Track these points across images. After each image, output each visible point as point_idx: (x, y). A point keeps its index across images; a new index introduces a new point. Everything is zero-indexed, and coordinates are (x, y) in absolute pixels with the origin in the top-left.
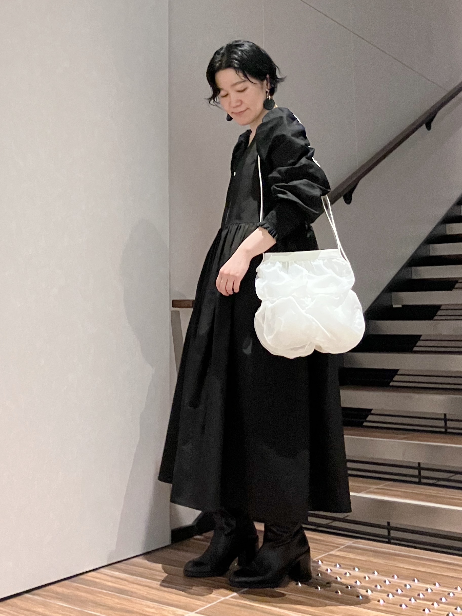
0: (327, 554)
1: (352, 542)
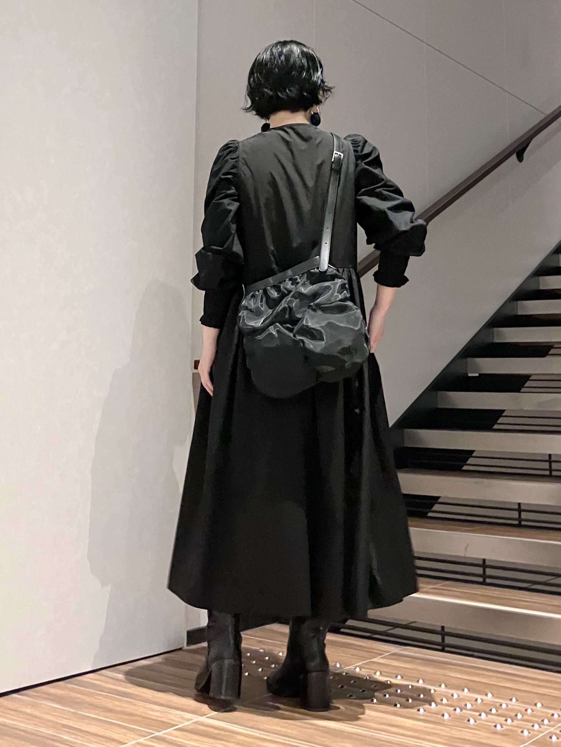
0: (369, 661)
1: (399, 649)
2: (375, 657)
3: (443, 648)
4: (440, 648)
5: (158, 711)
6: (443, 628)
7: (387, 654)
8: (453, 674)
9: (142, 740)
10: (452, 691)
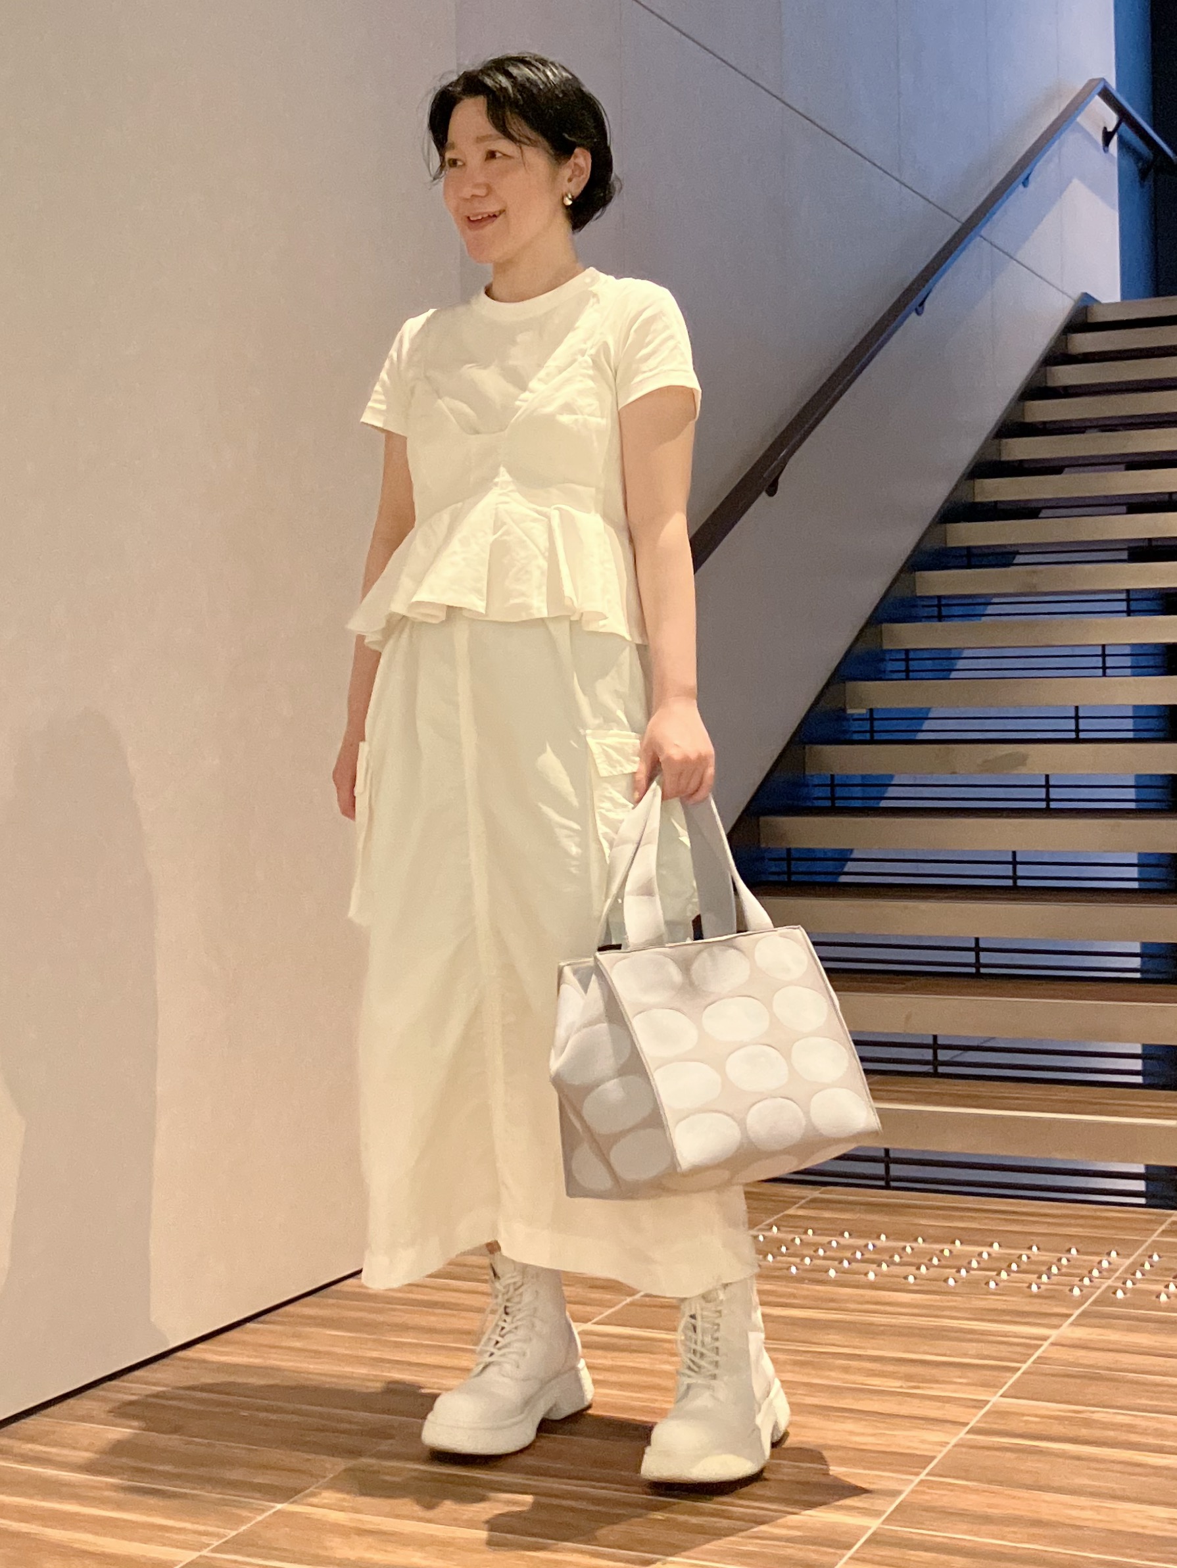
0: (782, 1214)
1: (818, 1192)
3: (887, 1182)
4: (882, 1183)
6: (887, 1151)
7: (803, 1201)
8: (923, 1222)
10: (938, 1246)
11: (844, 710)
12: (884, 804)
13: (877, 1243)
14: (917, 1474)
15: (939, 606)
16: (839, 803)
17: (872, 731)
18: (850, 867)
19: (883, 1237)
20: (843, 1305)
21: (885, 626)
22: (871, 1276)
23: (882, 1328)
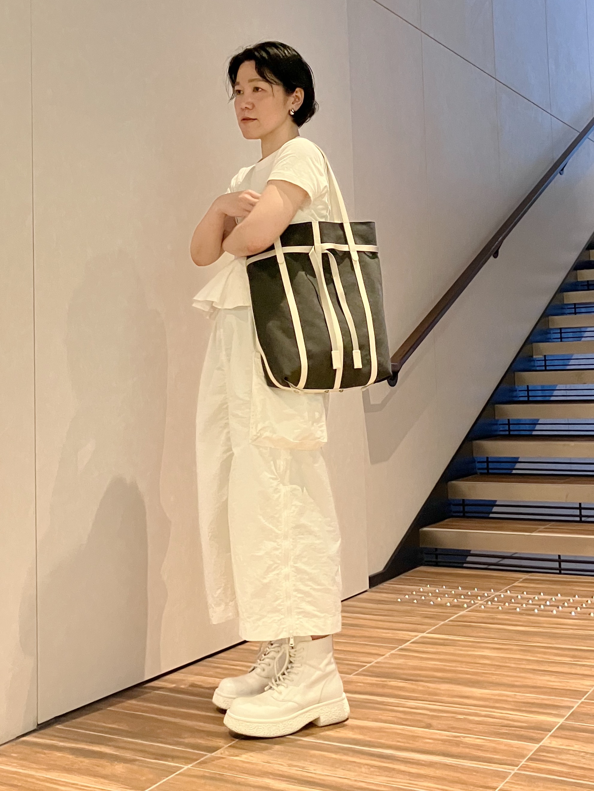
0: (511, 585)
1: (528, 575)
2: (514, 583)
3: (560, 571)
4: (558, 571)
5: (388, 633)
6: (559, 556)
7: (521, 580)
8: (578, 588)
9: (393, 652)
10: (586, 599)
11: (532, 356)
12: (553, 398)
13: (556, 598)
14: (580, 699)
15: (575, 308)
16: (531, 399)
17: (545, 366)
18: (538, 427)
19: (559, 595)
20: (542, 625)
21: (550, 317)
22: (555, 612)
23: (560, 635)
